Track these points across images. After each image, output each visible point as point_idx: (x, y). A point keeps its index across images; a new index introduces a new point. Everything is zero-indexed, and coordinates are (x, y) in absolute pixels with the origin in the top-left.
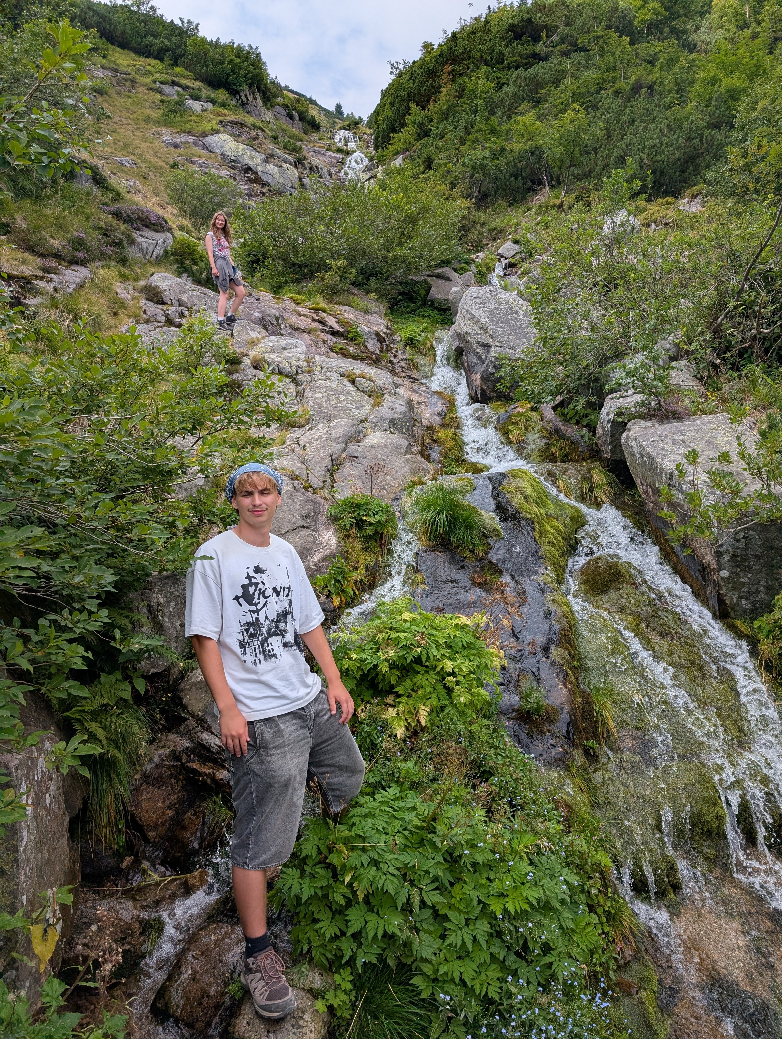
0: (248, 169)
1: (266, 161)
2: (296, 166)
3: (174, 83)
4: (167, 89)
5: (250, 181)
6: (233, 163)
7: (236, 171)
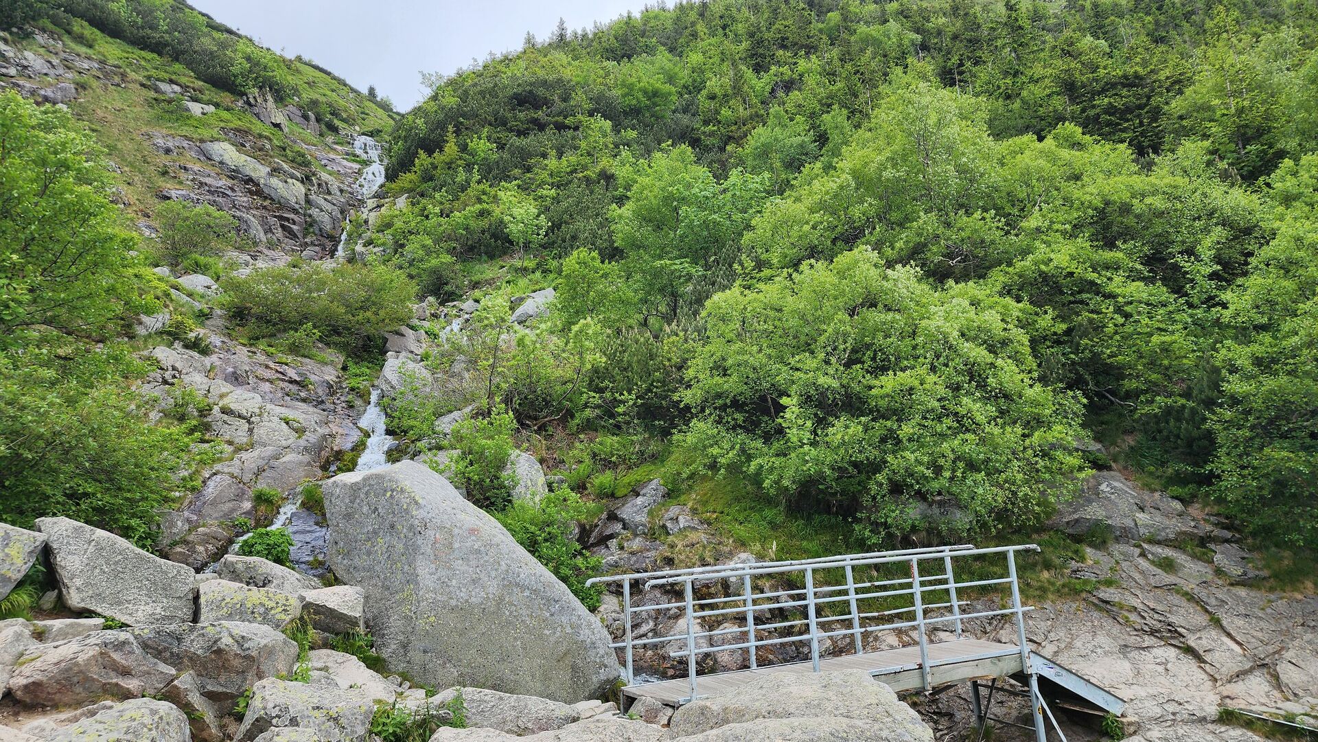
0: (250, 180)
1: (271, 174)
2: (302, 182)
3: (171, 82)
4: (164, 87)
5: (251, 192)
6: (234, 174)
7: (235, 182)
